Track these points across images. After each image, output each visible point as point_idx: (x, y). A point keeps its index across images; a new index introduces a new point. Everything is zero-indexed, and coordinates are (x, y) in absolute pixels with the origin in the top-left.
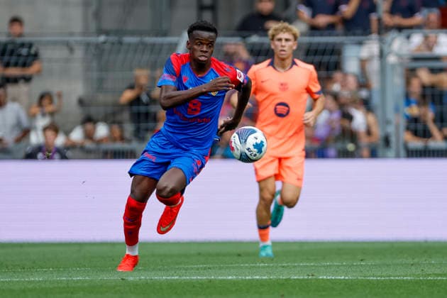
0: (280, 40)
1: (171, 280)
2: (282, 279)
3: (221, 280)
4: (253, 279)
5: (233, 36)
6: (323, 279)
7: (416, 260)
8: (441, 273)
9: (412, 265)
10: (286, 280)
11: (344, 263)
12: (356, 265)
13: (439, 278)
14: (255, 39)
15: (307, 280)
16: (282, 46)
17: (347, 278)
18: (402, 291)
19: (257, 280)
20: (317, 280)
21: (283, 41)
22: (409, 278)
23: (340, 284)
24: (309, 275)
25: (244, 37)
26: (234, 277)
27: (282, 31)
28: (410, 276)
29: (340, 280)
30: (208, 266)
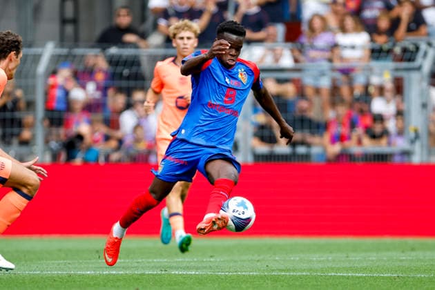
0: (182, 38)
1: (33, 274)
2: (137, 274)
3: (80, 275)
4: (110, 274)
5: (93, 47)
6: (175, 274)
7: (261, 257)
8: (284, 268)
9: (258, 261)
10: (140, 275)
11: (195, 260)
12: (206, 261)
13: (283, 273)
14: (114, 50)
15: (160, 275)
16: (185, 44)
17: (197, 273)
18: (248, 285)
19: (114, 275)
20: (170, 275)
21: (185, 39)
22: (255, 273)
23: (191, 279)
24: (162, 271)
25: (104, 49)
26: (93, 272)
27: (183, 29)
28: (256, 271)
29: (191, 274)
30: (68, 262)
